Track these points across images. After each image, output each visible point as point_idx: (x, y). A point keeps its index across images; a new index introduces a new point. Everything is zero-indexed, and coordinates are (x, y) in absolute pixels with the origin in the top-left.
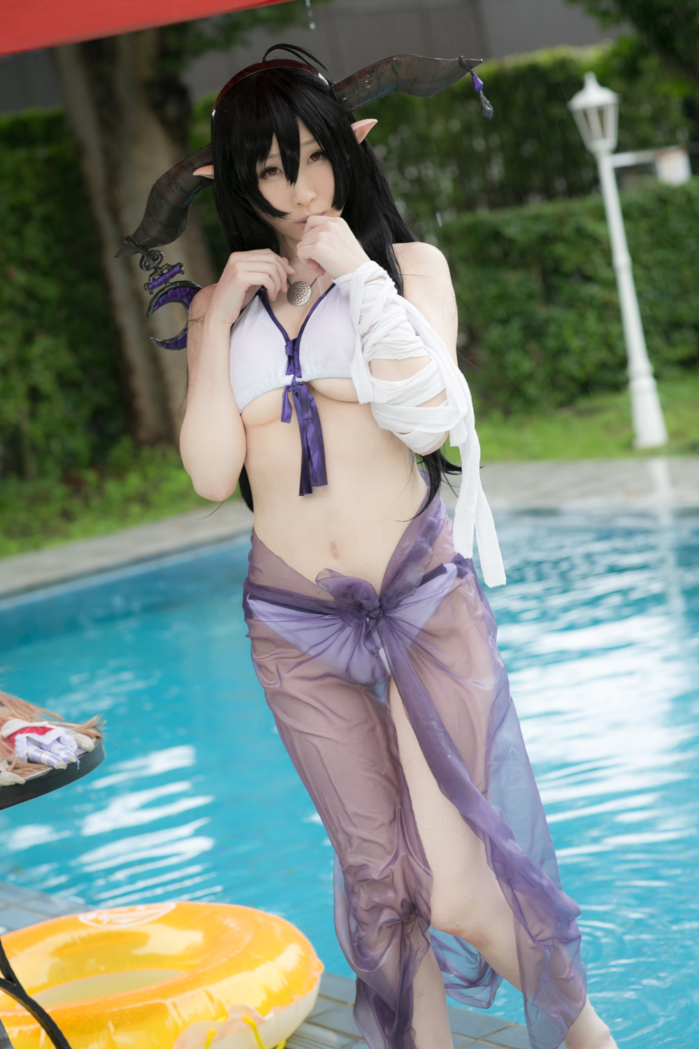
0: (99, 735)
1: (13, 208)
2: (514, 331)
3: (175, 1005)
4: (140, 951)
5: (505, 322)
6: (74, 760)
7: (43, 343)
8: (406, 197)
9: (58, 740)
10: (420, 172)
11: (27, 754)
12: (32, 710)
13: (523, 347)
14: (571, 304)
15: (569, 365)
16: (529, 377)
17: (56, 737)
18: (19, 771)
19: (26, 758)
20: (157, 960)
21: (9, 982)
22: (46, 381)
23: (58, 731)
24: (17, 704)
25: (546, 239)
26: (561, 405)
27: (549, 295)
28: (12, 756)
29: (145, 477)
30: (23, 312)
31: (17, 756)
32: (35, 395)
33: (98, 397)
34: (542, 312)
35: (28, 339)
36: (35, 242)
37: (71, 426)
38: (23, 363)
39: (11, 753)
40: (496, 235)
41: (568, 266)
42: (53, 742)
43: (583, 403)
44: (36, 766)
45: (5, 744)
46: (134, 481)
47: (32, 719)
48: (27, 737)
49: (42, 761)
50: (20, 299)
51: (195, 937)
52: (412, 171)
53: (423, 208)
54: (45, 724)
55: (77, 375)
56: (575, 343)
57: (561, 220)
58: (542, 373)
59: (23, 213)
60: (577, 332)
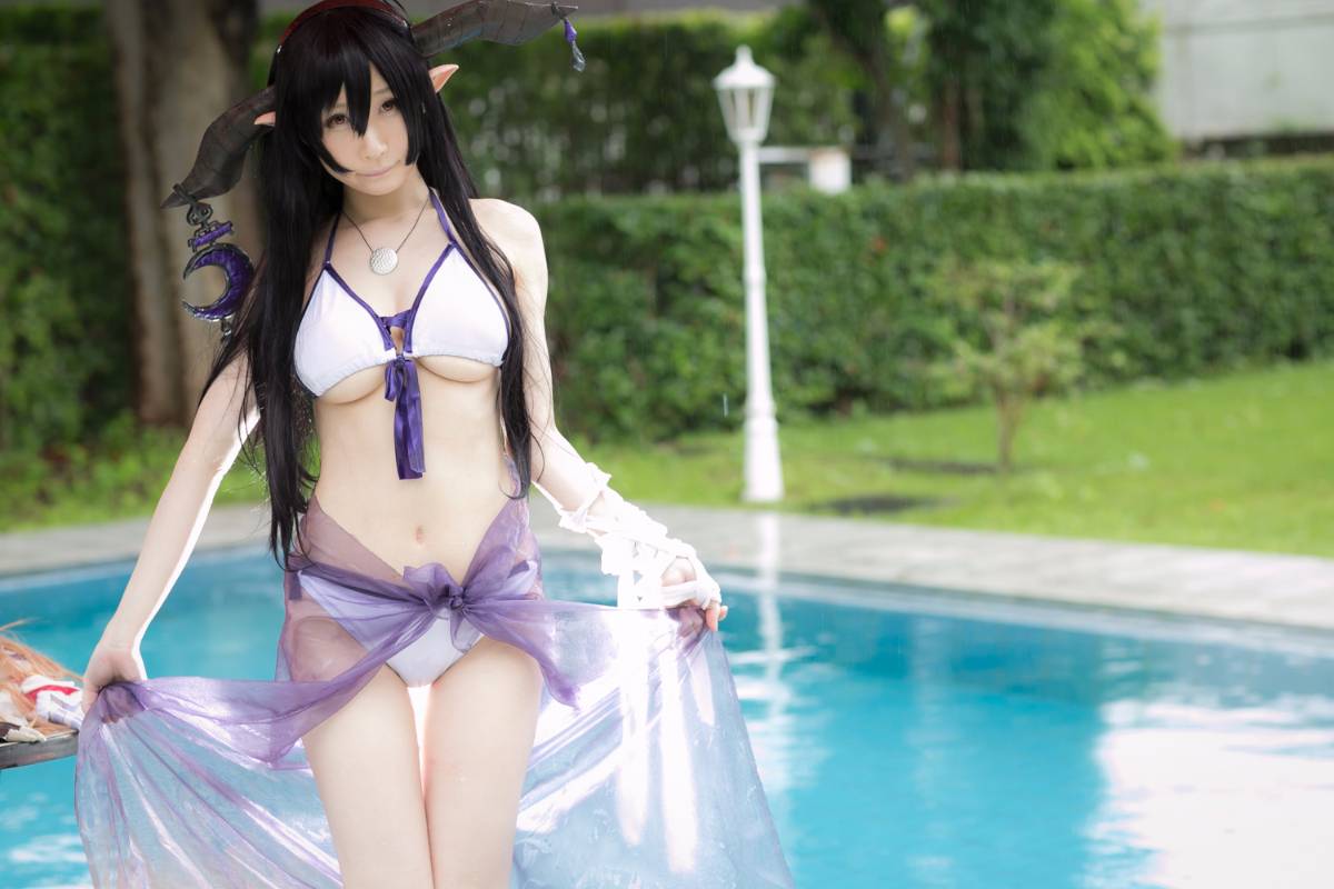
1: (25, 116)
2: (615, 343)
5: (606, 330)
7: (38, 285)
8: (503, 166)
10: (522, 137)
13: (622, 364)
14: (687, 319)
15: (676, 393)
16: (626, 401)
22: (37, 333)
25: (667, 239)
26: (661, 440)
27: (663, 306)
29: (145, 463)
30: (21, 243)
32: (21, 346)
33: (97, 359)
34: (650, 325)
35: (22, 277)
36: (45, 161)
37: (60, 390)
38: (13, 306)
39: (31, 709)
40: (607, 227)
41: (689, 275)
43: (688, 440)
44: (58, 726)
46: (131, 466)
47: (54, 677)
48: (52, 696)
50: (19, 227)
52: (513, 135)
55: (76, 329)
56: (687, 368)
57: (686, 218)
58: (642, 399)
59: (36, 124)
60: (690, 355)
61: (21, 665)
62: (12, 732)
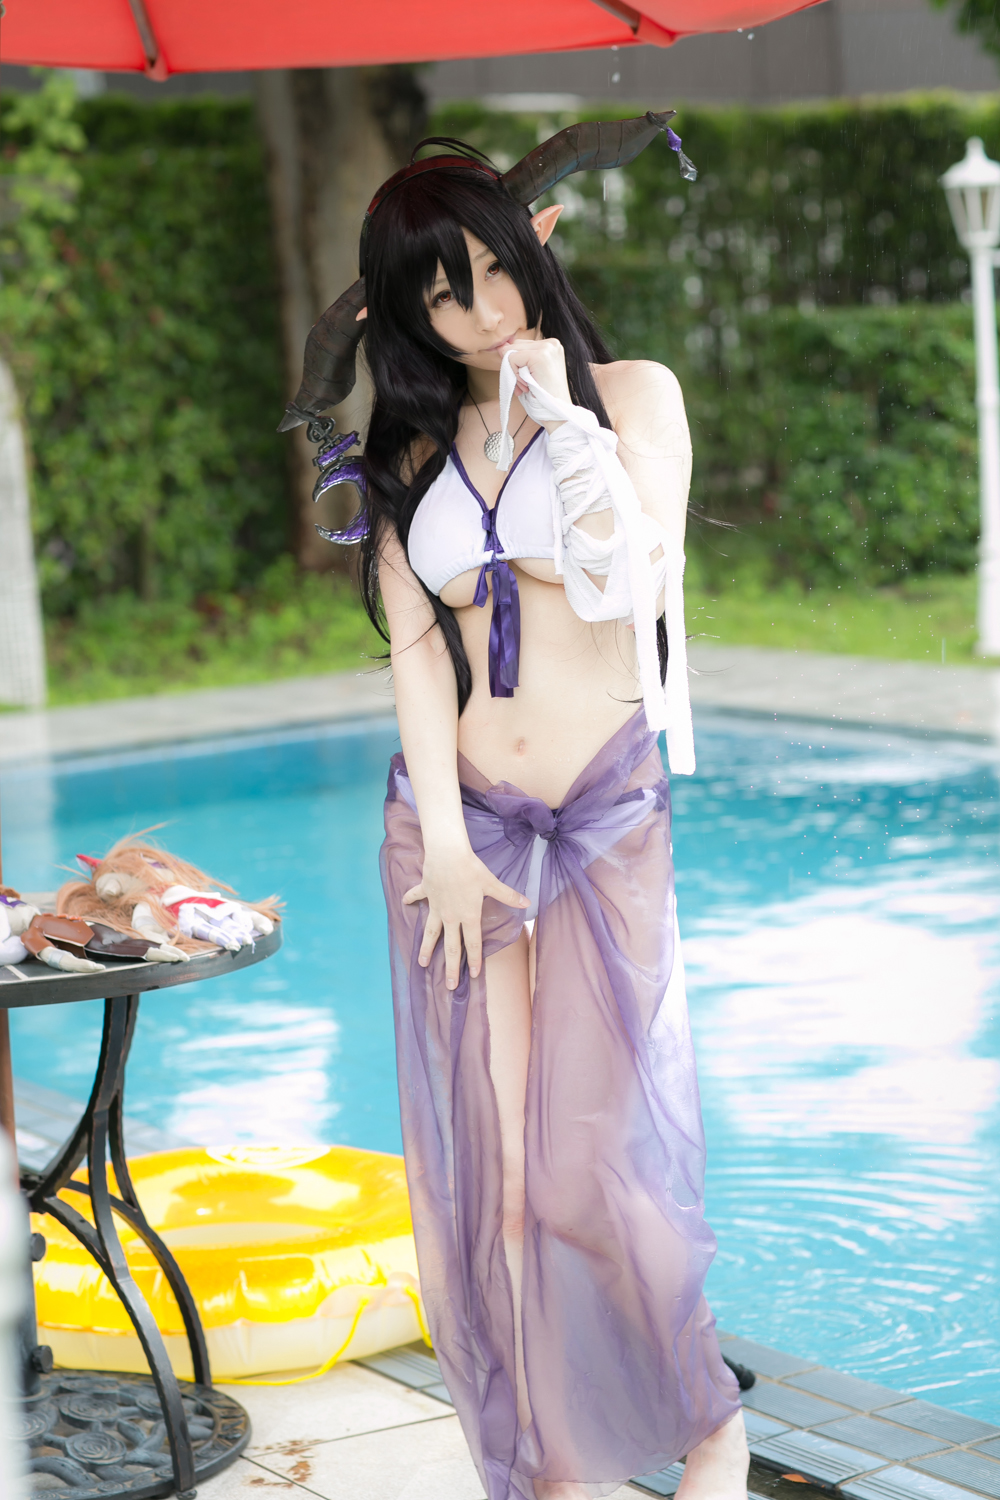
0: (277, 917)
1: (169, 229)
2: (832, 475)
3: (323, 1264)
4: (280, 1201)
5: (821, 461)
6: (250, 940)
7: (188, 416)
8: (704, 273)
9: (231, 916)
10: (726, 240)
11: (192, 929)
12: (201, 878)
13: (841, 500)
14: (915, 447)
15: (901, 531)
16: (845, 541)
17: (229, 913)
18: (183, 946)
19: (191, 933)
20: (298, 1213)
21: (129, 1206)
22: (186, 469)
23: (231, 906)
24: (184, 868)
25: (891, 356)
26: (883, 584)
27: (885, 431)
28: (175, 928)
29: (306, 614)
30: (165, 369)
31: (180, 929)
32: (169, 485)
33: (253, 498)
34: (872, 453)
35: (169, 408)
36: (193, 278)
37: (212, 533)
38: (158, 440)
39: (173, 924)
40: (820, 343)
41: (913, 396)
42: (225, 918)
43: (914, 584)
44: (203, 943)
45: (166, 913)
46: (290, 619)
47: (199, 888)
48: (195, 909)
49: (211, 938)
50: (164, 352)
51: (349, 1192)
52: (716, 238)
53: (726, 291)
54: (216, 896)
55: (228, 465)
56: (912, 502)
57: (912, 333)
58: (863, 539)
59: (182, 237)
60: (916, 488)
61: (161, 874)
62: (151, 950)
